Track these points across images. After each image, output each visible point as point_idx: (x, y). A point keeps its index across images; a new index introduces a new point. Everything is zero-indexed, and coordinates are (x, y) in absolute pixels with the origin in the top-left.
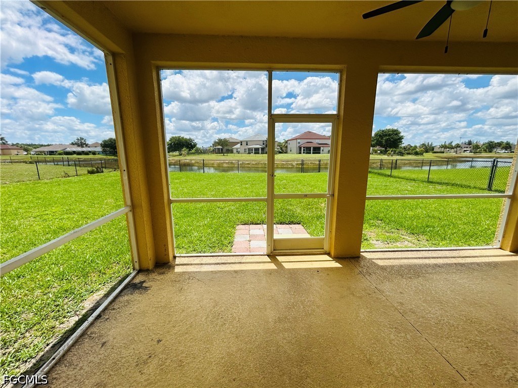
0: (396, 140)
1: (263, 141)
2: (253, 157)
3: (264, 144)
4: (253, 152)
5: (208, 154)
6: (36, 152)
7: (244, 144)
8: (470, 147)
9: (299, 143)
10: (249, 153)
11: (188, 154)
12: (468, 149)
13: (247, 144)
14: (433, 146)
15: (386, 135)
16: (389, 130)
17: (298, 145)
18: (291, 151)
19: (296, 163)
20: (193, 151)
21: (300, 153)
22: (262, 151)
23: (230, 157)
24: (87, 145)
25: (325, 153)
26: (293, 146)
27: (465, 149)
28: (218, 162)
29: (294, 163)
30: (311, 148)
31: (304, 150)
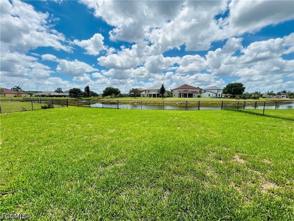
0: (241, 90)
1: (158, 90)
2: (152, 99)
3: (158, 92)
4: (152, 96)
5: (127, 97)
6: (35, 95)
7: (147, 91)
8: (286, 95)
9: (180, 91)
10: (150, 97)
11: (116, 97)
12: (284, 96)
13: (149, 92)
14: (261, 93)
15: (234, 87)
16: (236, 84)
17: (179, 92)
18: (175, 96)
19: (178, 103)
20: (118, 95)
21: (180, 97)
22: (157, 95)
23: (139, 99)
24: (62, 92)
25: (195, 97)
26: (176, 93)
27: (283, 96)
28: (132, 102)
29: (177, 103)
30: (187, 94)
31: (183, 95)
